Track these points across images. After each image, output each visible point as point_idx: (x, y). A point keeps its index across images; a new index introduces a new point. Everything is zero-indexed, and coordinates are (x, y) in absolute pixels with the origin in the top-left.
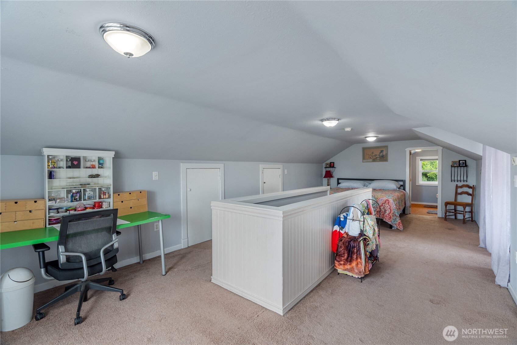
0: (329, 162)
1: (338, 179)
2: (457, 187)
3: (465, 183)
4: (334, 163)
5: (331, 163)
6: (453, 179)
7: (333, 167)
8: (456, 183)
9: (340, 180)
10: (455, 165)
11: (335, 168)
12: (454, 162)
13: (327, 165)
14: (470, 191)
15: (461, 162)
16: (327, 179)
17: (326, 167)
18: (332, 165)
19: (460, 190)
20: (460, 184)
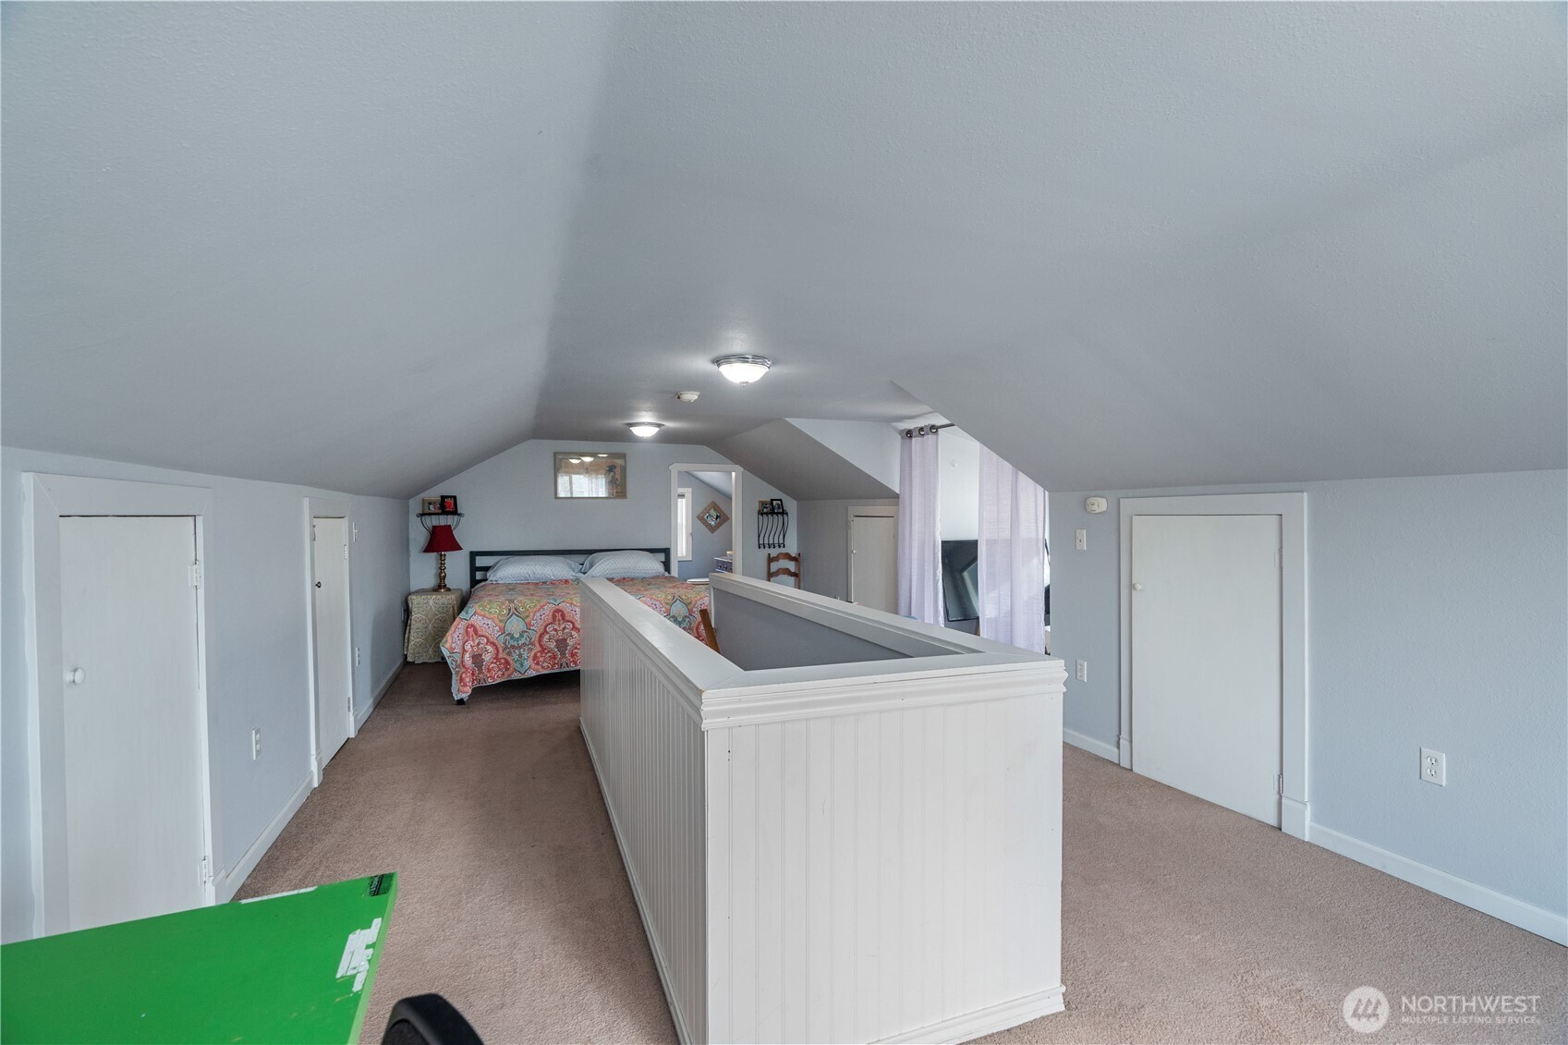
0: (434, 494)
1: (473, 555)
2: (771, 560)
3: (783, 550)
4: (455, 498)
5: (443, 498)
6: (761, 542)
7: (455, 512)
8: (767, 551)
9: (477, 558)
10: (765, 510)
11: (459, 515)
12: (763, 504)
13: (430, 504)
14: (791, 566)
15: (775, 502)
16: (433, 555)
17: (427, 511)
18: (448, 506)
19: (774, 567)
20: (774, 552)
